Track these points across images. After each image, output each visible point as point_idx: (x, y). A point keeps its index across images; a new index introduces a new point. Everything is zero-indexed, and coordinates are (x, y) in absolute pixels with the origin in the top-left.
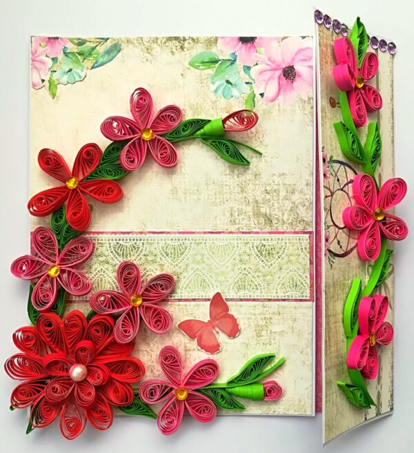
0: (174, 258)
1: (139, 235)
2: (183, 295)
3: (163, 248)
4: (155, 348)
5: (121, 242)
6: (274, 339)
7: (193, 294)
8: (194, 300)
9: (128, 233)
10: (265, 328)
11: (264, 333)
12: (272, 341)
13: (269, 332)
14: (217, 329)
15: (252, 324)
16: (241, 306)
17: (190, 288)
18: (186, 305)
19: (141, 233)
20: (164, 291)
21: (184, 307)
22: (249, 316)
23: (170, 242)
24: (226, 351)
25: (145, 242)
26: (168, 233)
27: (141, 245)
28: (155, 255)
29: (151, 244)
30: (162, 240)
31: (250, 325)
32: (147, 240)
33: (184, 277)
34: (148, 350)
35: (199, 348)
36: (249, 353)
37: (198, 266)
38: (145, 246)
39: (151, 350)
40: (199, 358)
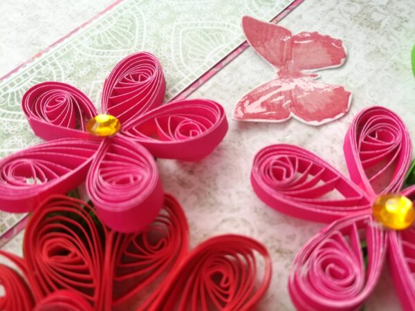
0: (125, 42)
1: (37, 60)
2: (192, 73)
3: (93, 46)
4: (236, 200)
5: (10, 90)
6: (401, 10)
7: (207, 60)
8: (219, 65)
9: (15, 70)
10: (370, 11)
11: (376, 17)
12: (403, 14)
13: (381, 10)
14: (304, 72)
15: (345, 22)
16: (300, 17)
17: (194, 56)
18: (215, 85)
19: (39, 55)
20: (149, 79)
21: (215, 90)
22: (327, 17)
23: (97, 32)
24: (361, 88)
25: (55, 60)
26: (83, 25)
27: (51, 68)
28: (89, 63)
29: (68, 56)
30: (82, 38)
31: (344, 26)
32: (56, 55)
33: (169, 51)
34: (226, 215)
35: (316, 123)
36: (395, 57)
37: (175, 24)
38: (59, 65)
39: (234, 210)
40: (334, 141)
